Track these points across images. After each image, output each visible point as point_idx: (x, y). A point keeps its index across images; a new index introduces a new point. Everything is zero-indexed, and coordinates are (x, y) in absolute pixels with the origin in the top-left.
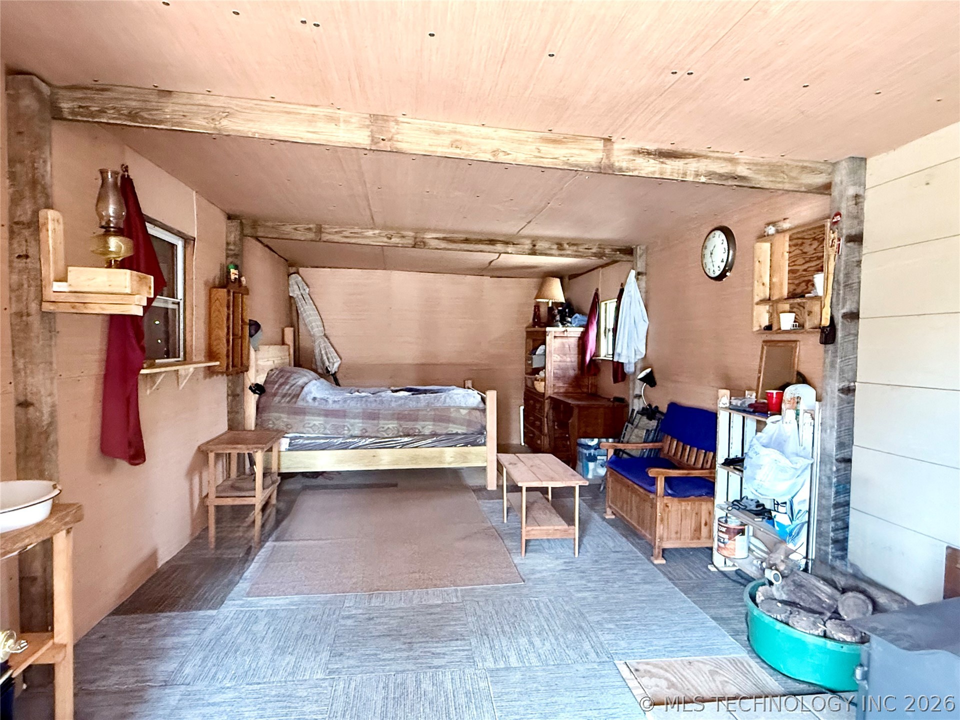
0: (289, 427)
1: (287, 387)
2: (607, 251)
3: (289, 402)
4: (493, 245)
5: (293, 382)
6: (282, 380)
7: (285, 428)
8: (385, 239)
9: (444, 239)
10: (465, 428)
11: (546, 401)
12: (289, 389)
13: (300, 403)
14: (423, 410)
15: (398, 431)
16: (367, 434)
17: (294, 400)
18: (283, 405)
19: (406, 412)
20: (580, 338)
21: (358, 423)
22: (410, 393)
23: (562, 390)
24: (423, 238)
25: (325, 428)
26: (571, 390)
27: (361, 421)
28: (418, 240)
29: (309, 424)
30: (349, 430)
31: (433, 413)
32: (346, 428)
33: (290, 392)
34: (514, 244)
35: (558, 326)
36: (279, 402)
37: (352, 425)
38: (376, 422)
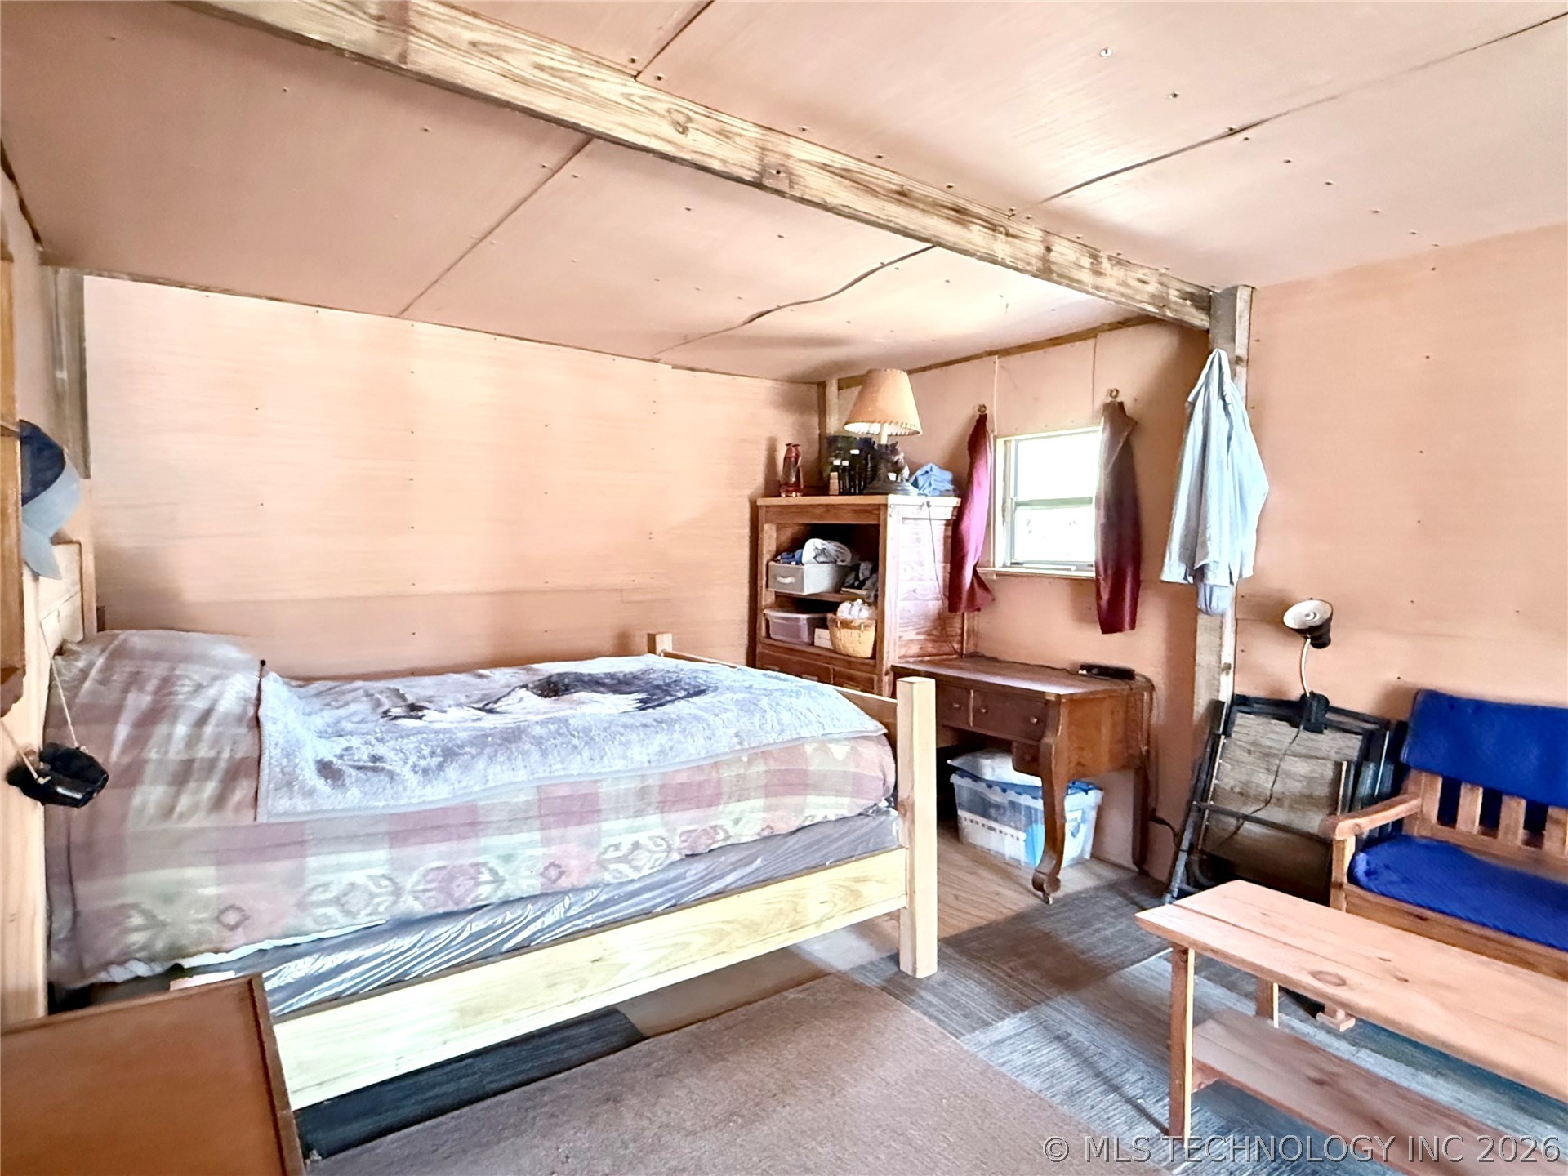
0: (231, 918)
1: (181, 730)
3: (219, 802)
4: (964, 224)
5: (200, 704)
6: (139, 701)
7: (213, 930)
9: (844, 174)
11: (886, 679)
12: (192, 741)
13: (278, 805)
14: (728, 763)
15: (669, 850)
16: (564, 883)
17: (242, 792)
18: (192, 824)
19: (682, 778)
21: (531, 844)
25: (397, 892)
27: (537, 835)
29: (326, 886)
30: (498, 880)
31: (760, 767)
32: (486, 876)
33: (203, 752)
34: (1007, 235)
36: (168, 811)
37: (507, 858)
38: (586, 829)
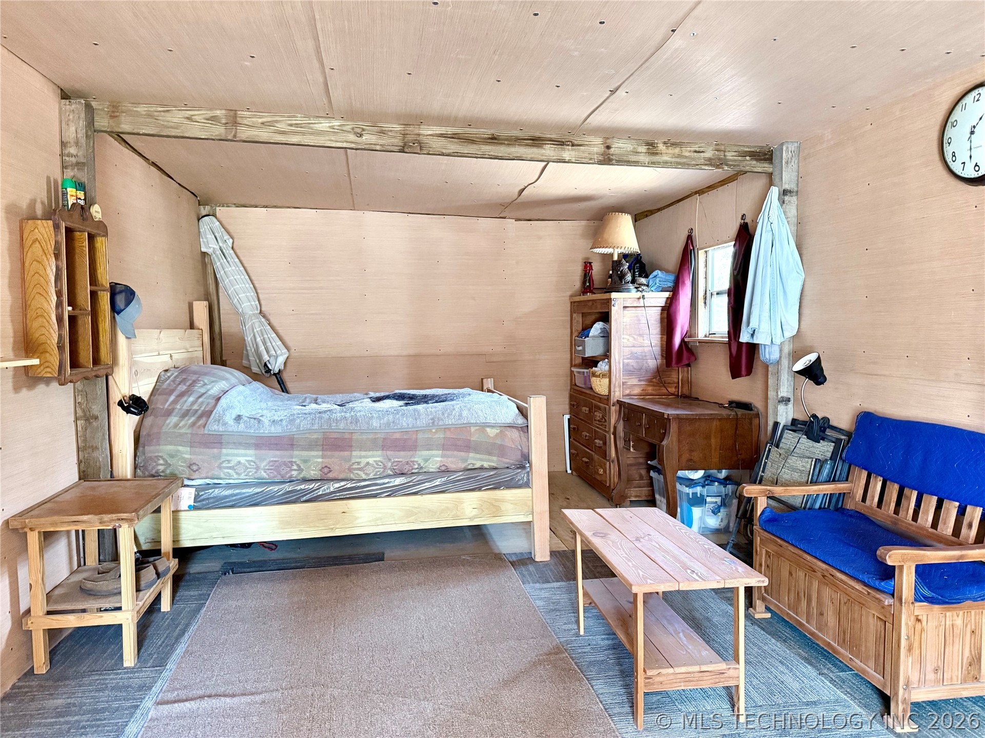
0: (195, 468)
1: (191, 399)
2: (730, 155)
3: (194, 424)
4: (539, 146)
5: (202, 390)
6: (182, 388)
7: (187, 471)
8: (352, 137)
9: (454, 136)
10: (495, 458)
11: (613, 408)
12: (193, 403)
13: (213, 427)
14: (424, 431)
15: (385, 468)
16: (331, 475)
17: (201, 422)
18: (183, 431)
19: (398, 436)
20: (663, 309)
21: (317, 457)
22: (401, 403)
23: (637, 391)
24: (419, 135)
25: (258, 468)
26: (650, 389)
27: (320, 453)
28: (409, 138)
29: (229, 461)
30: (300, 470)
31: (441, 435)
32: (295, 467)
33: (195, 407)
34: (573, 145)
35: (628, 291)
36: (176, 425)
37: (305, 461)
38: (346, 453)
